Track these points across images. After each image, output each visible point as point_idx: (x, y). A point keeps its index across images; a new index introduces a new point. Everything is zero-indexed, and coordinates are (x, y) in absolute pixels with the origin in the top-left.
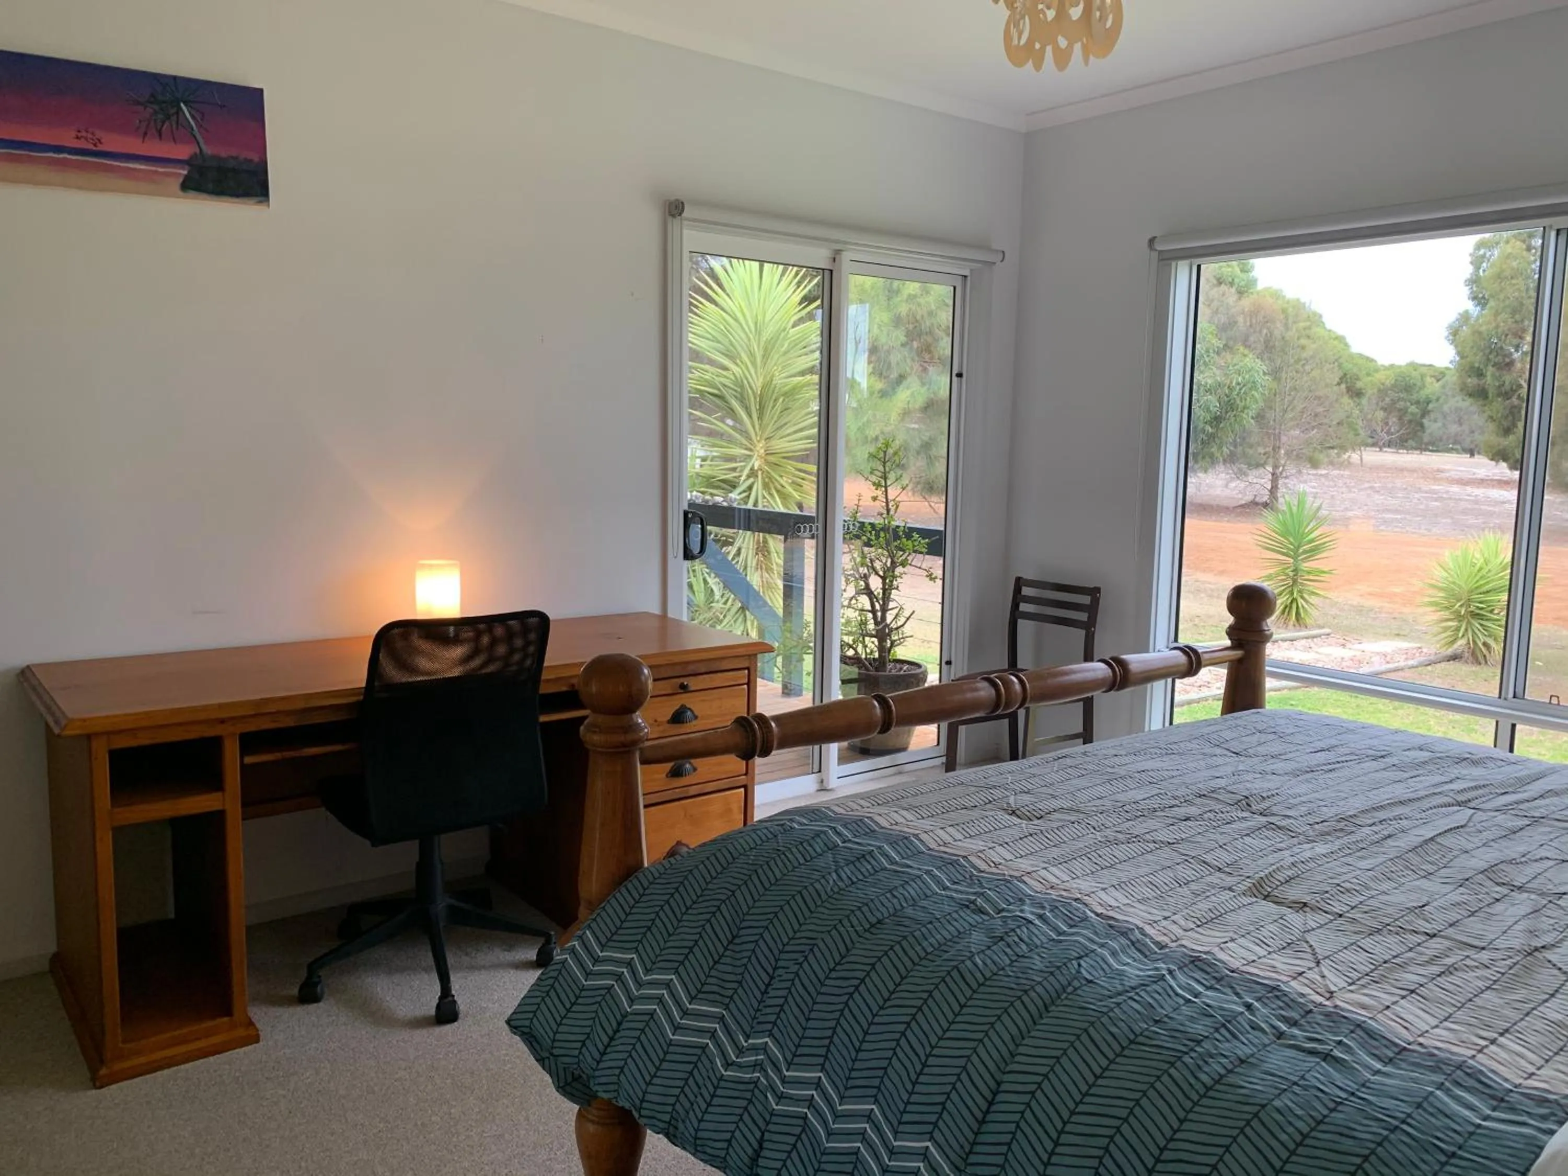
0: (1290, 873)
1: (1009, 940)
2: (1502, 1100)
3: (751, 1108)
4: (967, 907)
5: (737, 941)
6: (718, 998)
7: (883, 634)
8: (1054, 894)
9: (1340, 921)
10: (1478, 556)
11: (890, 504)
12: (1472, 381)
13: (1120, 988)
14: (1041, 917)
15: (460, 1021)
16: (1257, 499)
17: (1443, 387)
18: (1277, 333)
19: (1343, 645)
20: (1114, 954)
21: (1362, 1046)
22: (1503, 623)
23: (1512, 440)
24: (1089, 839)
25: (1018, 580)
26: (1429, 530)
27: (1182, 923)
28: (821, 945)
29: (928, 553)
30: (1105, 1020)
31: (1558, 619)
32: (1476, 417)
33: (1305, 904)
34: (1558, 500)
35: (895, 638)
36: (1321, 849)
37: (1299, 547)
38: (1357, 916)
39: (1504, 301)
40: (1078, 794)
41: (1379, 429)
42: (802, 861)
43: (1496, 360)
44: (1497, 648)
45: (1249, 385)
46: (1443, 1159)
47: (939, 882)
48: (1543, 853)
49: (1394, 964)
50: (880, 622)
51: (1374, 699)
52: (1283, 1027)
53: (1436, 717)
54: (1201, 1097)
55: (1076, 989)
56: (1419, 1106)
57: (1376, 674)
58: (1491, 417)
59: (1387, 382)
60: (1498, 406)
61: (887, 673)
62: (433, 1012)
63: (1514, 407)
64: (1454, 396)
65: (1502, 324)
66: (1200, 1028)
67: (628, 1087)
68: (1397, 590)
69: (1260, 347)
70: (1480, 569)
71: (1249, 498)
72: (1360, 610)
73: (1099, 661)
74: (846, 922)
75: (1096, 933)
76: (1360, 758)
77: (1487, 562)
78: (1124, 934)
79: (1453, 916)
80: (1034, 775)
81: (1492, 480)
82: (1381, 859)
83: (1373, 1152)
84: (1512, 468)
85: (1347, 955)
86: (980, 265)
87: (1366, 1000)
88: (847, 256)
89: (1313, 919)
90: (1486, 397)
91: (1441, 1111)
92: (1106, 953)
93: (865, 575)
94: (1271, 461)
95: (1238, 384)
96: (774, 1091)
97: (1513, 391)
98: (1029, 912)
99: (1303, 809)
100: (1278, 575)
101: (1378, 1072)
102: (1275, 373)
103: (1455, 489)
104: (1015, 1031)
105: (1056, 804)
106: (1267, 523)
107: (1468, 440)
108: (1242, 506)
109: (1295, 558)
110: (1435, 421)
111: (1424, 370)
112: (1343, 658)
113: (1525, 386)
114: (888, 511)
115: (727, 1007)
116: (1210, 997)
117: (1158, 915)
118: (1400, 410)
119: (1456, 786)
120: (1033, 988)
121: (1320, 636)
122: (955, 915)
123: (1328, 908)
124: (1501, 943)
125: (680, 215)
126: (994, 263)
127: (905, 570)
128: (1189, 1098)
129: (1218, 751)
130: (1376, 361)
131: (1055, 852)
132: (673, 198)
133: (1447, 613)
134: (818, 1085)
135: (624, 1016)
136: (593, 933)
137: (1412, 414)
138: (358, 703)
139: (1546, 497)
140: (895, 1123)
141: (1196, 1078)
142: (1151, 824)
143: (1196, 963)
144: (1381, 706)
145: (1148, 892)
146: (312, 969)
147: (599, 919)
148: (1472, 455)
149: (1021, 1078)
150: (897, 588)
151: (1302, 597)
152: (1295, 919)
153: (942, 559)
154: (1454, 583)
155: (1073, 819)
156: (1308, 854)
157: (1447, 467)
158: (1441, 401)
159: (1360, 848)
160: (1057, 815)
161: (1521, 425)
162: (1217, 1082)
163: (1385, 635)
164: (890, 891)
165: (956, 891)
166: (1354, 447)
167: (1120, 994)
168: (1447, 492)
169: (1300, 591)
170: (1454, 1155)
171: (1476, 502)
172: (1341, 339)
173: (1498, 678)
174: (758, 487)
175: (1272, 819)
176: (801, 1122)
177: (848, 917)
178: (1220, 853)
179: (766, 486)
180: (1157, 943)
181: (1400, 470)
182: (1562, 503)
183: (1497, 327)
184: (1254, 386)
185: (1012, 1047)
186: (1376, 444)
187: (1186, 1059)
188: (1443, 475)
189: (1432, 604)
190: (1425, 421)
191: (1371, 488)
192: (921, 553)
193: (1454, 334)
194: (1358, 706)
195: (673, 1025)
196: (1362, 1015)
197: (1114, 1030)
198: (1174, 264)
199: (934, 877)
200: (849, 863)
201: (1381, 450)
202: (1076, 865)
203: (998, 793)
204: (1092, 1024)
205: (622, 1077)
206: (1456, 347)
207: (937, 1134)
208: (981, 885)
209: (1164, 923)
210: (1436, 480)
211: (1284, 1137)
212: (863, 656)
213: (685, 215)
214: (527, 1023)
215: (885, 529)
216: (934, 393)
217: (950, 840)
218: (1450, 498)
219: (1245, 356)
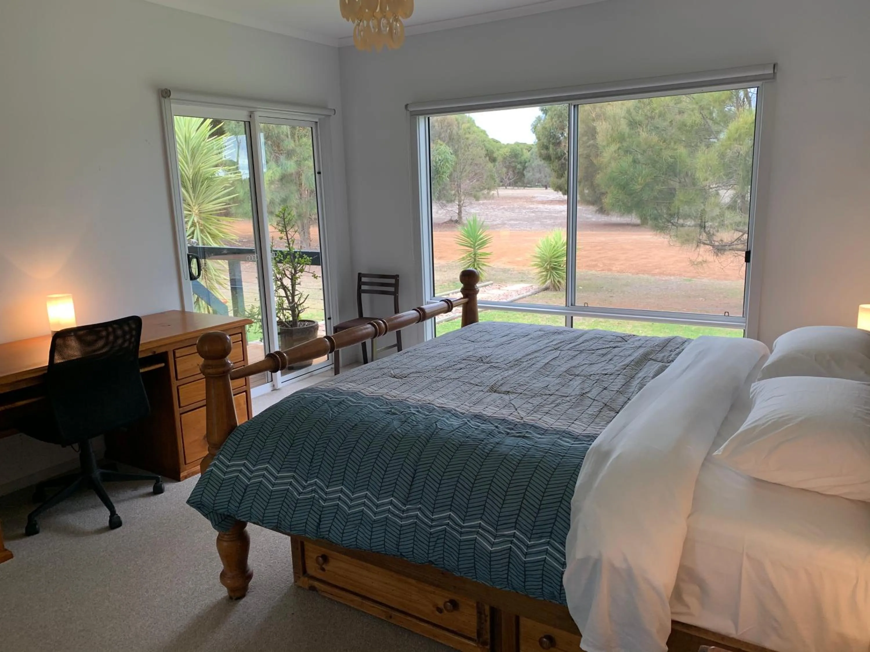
0: (502, 382)
1: (409, 421)
2: (577, 438)
3: (313, 508)
4: (388, 413)
5: (294, 445)
6: (290, 469)
7: (294, 308)
8: (420, 403)
9: (521, 395)
10: (552, 240)
11: (290, 240)
12: (544, 152)
13: (452, 429)
14: (418, 411)
15: (123, 526)
16: (452, 219)
17: (532, 154)
18: (454, 132)
19: (499, 288)
20: (447, 419)
21: (534, 431)
22: (565, 271)
23: (563, 180)
24: (428, 381)
25: (359, 274)
26: (531, 228)
27: (468, 405)
28: (333, 438)
29: (311, 264)
30: (450, 440)
31: (587, 266)
32: (546, 169)
33: (509, 392)
34: (584, 209)
35: (300, 309)
36: (511, 372)
37: (476, 242)
38: (526, 393)
39: (554, 111)
40: (418, 366)
41: (504, 178)
42: (315, 409)
43: (553, 141)
44: (563, 282)
45: (445, 161)
46: (561, 457)
47: (375, 407)
48: (584, 363)
49: (541, 406)
50: (292, 302)
51: (515, 313)
52: (509, 431)
53: (541, 318)
54: (486, 457)
55: (437, 432)
56: (553, 445)
57: (512, 301)
58: (553, 169)
59: (507, 154)
60: (556, 164)
61: (298, 327)
62: (107, 524)
63: (562, 164)
64: (536, 159)
65: (555, 123)
66: (482, 436)
67: (255, 513)
68: (519, 259)
69: (447, 139)
70: (554, 247)
71: (448, 218)
72: (505, 271)
73: (413, 310)
74: (341, 428)
75: (439, 413)
76: (518, 337)
77: (556, 243)
78: (449, 412)
79: (557, 388)
80: (398, 361)
81: (556, 201)
82: (532, 372)
83: (541, 460)
84: (564, 194)
85: (525, 406)
86: (323, 117)
87: (534, 418)
88: (257, 114)
89: (512, 396)
90: (551, 160)
91: (560, 445)
92: (444, 419)
93: (280, 278)
94: (457, 198)
95: (440, 160)
96: (322, 499)
97: (562, 156)
98: (413, 410)
99: (502, 359)
100: (467, 257)
101: (540, 438)
102: (455, 152)
103: (541, 206)
104: (418, 451)
105: (411, 371)
106: (459, 231)
107: (544, 180)
108: (446, 223)
109: (474, 248)
110: (529, 172)
111: (522, 146)
112: (499, 295)
113: (567, 153)
114: (289, 244)
115: (295, 472)
116: (483, 426)
117: (459, 404)
118: (513, 167)
119: (554, 343)
120: (421, 435)
121: (488, 285)
122: (385, 417)
123: (516, 392)
124: (573, 394)
125: (169, 97)
126: (330, 116)
127: (302, 274)
128: (482, 458)
129: (466, 341)
130: (500, 142)
131: (416, 388)
132: (164, 88)
133: (542, 268)
134: (341, 491)
135: (247, 486)
136: (223, 455)
137: (519, 169)
138: (44, 375)
139: (578, 207)
140: (377, 495)
141: (484, 451)
142: (448, 373)
143: (476, 416)
144: (518, 316)
145: (454, 397)
146: (30, 517)
147: (224, 450)
148: (546, 188)
149: (424, 466)
150: (299, 284)
151: (479, 267)
152: (506, 397)
153: (320, 267)
154: (544, 254)
155: (418, 375)
156: (506, 375)
157: (536, 195)
158: (531, 161)
159: (525, 370)
160: (412, 375)
161: (566, 172)
162: (491, 451)
163: (516, 282)
164: (356, 413)
165: (383, 409)
166: (494, 188)
167: (453, 431)
168: (537, 208)
169: (478, 264)
170: (564, 456)
171: (549, 212)
172: (484, 132)
173: (565, 296)
174: (197, 232)
175: (491, 364)
176: (336, 507)
177: (342, 426)
178: (475, 379)
179: (202, 231)
180: (461, 413)
181: (515, 198)
182: (586, 210)
183: (553, 124)
184: (447, 160)
185: (418, 457)
186: (503, 184)
187: (480, 446)
188: (534, 199)
189: (535, 265)
190: (525, 172)
191: (504, 208)
192: (308, 264)
193: (535, 128)
194: (508, 317)
195: (272, 484)
196: (533, 423)
197: (453, 443)
198: (417, 117)
199: (372, 405)
200: (335, 406)
201: (506, 188)
202: (425, 392)
203: (386, 371)
204: (446, 442)
205: (252, 510)
206: (536, 134)
207: (395, 494)
208: (391, 405)
209: (462, 406)
210: (532, 202)
211: (514, 462)
212: (284, 320)
213: (171, 97)
214: (199, 500)
215: (289, 253)
216: (285, 171)
217: (373, 391)
218: (538, 211)
219: (441, 145)
